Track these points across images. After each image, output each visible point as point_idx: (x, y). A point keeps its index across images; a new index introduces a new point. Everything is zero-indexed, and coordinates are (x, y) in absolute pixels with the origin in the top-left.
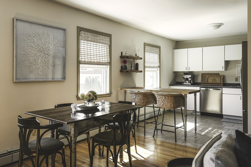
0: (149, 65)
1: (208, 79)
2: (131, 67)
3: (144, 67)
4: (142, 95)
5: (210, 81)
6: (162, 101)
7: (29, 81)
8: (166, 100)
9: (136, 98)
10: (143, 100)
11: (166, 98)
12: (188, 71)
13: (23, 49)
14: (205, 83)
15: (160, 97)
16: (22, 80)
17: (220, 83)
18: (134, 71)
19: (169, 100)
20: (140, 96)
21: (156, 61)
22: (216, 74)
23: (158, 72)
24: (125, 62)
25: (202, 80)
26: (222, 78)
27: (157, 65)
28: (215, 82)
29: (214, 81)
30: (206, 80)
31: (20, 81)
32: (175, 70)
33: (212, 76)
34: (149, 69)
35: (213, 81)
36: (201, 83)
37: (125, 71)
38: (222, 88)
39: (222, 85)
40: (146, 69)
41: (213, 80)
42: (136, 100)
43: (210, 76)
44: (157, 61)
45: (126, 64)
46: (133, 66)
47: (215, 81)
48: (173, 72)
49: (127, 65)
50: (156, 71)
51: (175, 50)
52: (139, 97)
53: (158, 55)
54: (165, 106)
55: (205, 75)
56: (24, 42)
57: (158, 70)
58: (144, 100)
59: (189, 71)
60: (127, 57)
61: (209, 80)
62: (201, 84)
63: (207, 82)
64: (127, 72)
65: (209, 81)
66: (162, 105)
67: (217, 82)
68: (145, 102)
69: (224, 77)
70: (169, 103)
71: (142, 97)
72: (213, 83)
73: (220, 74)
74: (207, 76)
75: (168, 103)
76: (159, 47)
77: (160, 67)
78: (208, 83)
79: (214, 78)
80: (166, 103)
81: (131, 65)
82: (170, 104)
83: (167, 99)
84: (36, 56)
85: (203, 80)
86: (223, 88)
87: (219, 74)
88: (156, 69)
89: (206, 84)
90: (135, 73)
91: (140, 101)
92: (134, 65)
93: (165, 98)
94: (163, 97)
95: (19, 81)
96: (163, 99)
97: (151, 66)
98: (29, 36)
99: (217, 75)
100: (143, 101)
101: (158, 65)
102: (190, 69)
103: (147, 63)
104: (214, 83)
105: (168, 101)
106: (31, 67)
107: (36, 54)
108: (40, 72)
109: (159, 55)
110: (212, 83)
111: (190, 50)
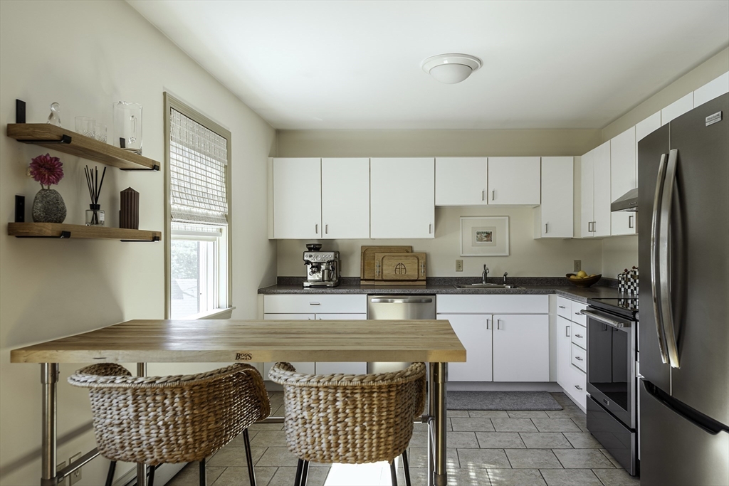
0: (188, 209)
1: (381, 266)
2: (95, 207)
3: (167, 216)
4: (183, 398)
5: (389, 272)
6: (327, 422)
8: (354, 413)
9: (137, 417)
10: (193, 423)
11: (354, 401)
12: (323, 238)
14: (374, 280)
15: (318, 400)
17: (418, 277)
18: (109, 235)
19: (371, 413)
20: (172, 403)
21: (215, 193)
22: (405, 250)
23: (223, 239)
24: (47, 170)
25: (363, 271)
26: (422, 261)
27: (218, 208)
28: (403, 273)
29: (401, 272)
30: (377, 269)
32: (277, 237)
33: (393, 256)
34: (190, 227)
35: (398, 273)
36: (362, 278)
37: (49, 228)
38: (435, 295)
39: (424, 283)
40: (174, 226)
41: (398, 267)
42: (143, 431)
43: (389, 256)
44: (220, 194)
45: (53, 187)
46: (102, 201)
47: (403, 271)
48: (270, 240)
49: (63, 189)
50: (212, 237)
51: (277, 160)
52: (164, 411)
53: (223, 169)
54: (347, 451)
55: (370, 252)
57: (221, 230)
58: (201, 422)
59: (325, 237)
60: (65, 140)
61: (384, 268)
62: (362, 283)
63: (379, 275)
64: (66, 234)
65: (384, 272)
66: (329, 447)
67: (408, 276)
68: (205, 434)
69: (426, 256)
70: (371, 430)
71: (183, 411)
72: (398, 278)
73: (416, 249)
74: (379, 256)
75: (363, 429)
76: (225, 135)
77: (228, 218)
78: (384, 278)
79: (400, 262)
80: (353, 433)
81: (95, 197)
82: (378, 433)
83: (363, 405)
85: (366, 267)
86: (437, 295)
87: (412, 247)
88: (212, 228)
89: (376, 283)
90: (117, 242)
91: (167, 434)
92: (113, 200)
93: (346, 404)
94: (335, 400)
96: (336, 412)
97: (194, 210)
99: (408, 252)
100: (190, 430)
101: (222, 209)
102: (329, 231)
103: (177, 195)
104: (401, 279)
105: (363, 421)
109: (226, 167)
110: (395, 278)
111: (327, 161)
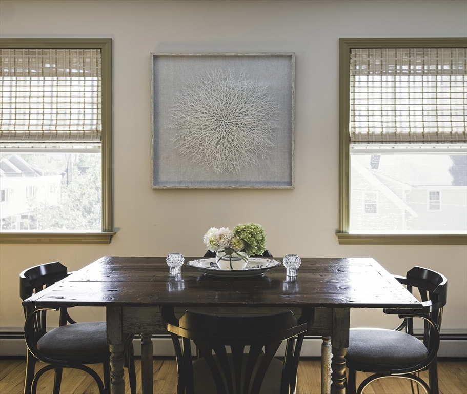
7: (184, 188)
13: (174, 118)
16: (168, 186)
31: (164, 188)
56: (175, 103)
84: (205, 130)
95: (161, 186)
98: (187, 86)
106: (192, 157)
107: (205, 125)
108: (217, 167)
